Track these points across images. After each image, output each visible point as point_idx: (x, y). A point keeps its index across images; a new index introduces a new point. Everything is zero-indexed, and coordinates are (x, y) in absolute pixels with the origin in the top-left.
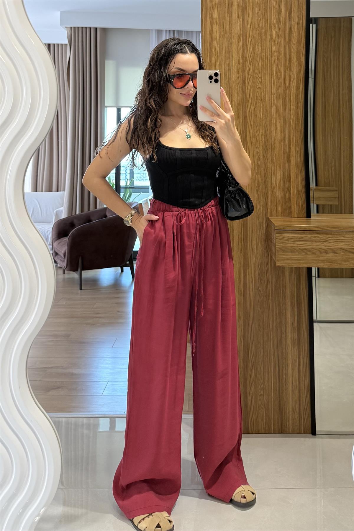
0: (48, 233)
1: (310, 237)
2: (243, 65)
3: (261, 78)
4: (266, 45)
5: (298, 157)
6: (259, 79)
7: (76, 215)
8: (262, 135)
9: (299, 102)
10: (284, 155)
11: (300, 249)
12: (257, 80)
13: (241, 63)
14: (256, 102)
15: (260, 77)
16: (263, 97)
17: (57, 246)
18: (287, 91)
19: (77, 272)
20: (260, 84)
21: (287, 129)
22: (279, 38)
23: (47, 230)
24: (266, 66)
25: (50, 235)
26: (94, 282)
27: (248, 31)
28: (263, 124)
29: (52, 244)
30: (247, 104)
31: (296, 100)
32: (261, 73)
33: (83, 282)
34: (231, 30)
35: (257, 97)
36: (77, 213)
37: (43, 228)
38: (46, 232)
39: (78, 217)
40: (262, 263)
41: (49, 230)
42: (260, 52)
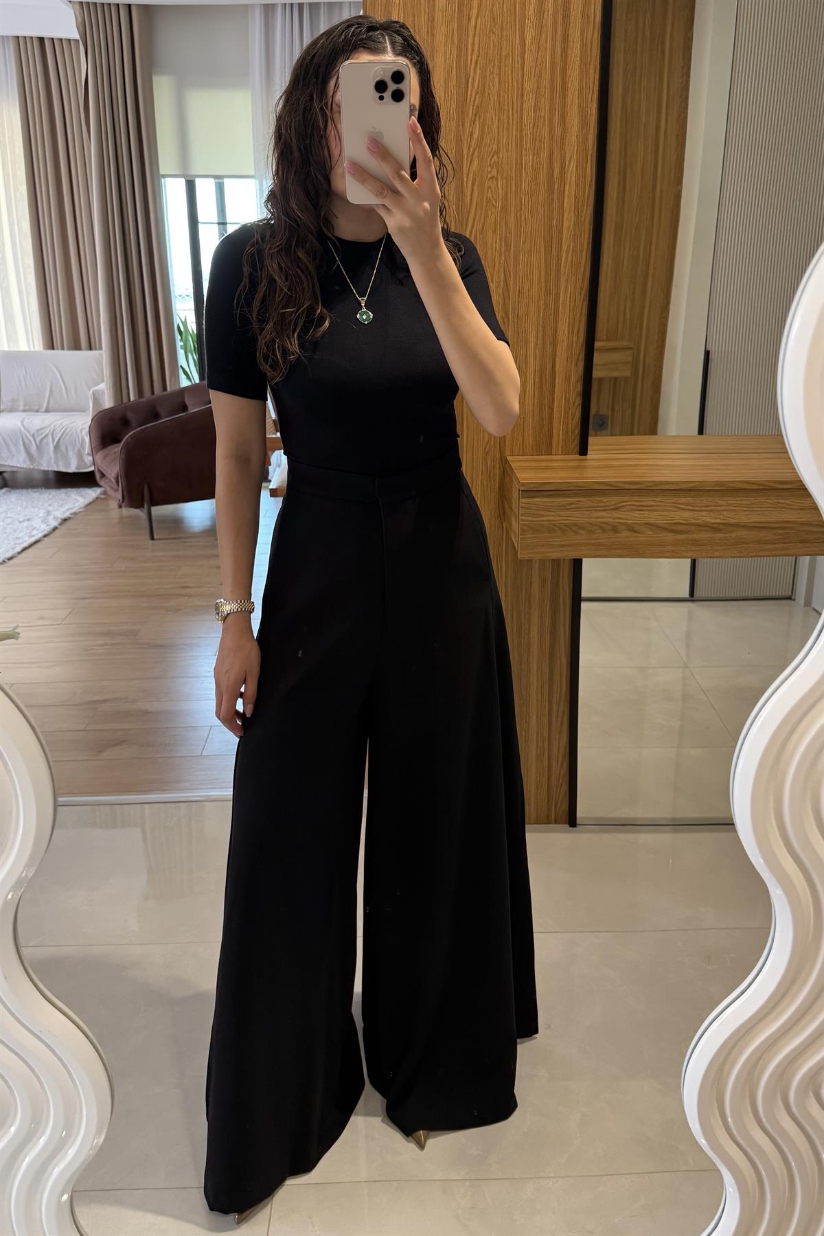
0: (84, 432)
2: (459, 122)
3: (497, 152)
4: (510, 72)
5: (573, 333)
6: (493, 156)
7: (130, 403)
8: (498, 286)
9: (582, 212)
10: (544, 332)
11: (565, 525)
12: (489, 160)
13: (454, 118)
14: (486, 212)
15: (494, 153)
16: (502, 198)
17: (102, 463)
18: (556, 187)
19: (142, 509)
20: (495, 169)
21: (553, 274)
22: (540, 53)
23: (80, 428)
24: (508, 123)
27: (471, 35)
28: (500, 263)
29: (92, 454)
30: (467, 215)
31: (576, 207)
32: (498, 142)
34: (433, 35)
35: (488, 201)
36: (132, 398)
37: (74, 424)
38: (79, 432)
39: (134, 407)
41: (84, 426)
42: (495, 90)
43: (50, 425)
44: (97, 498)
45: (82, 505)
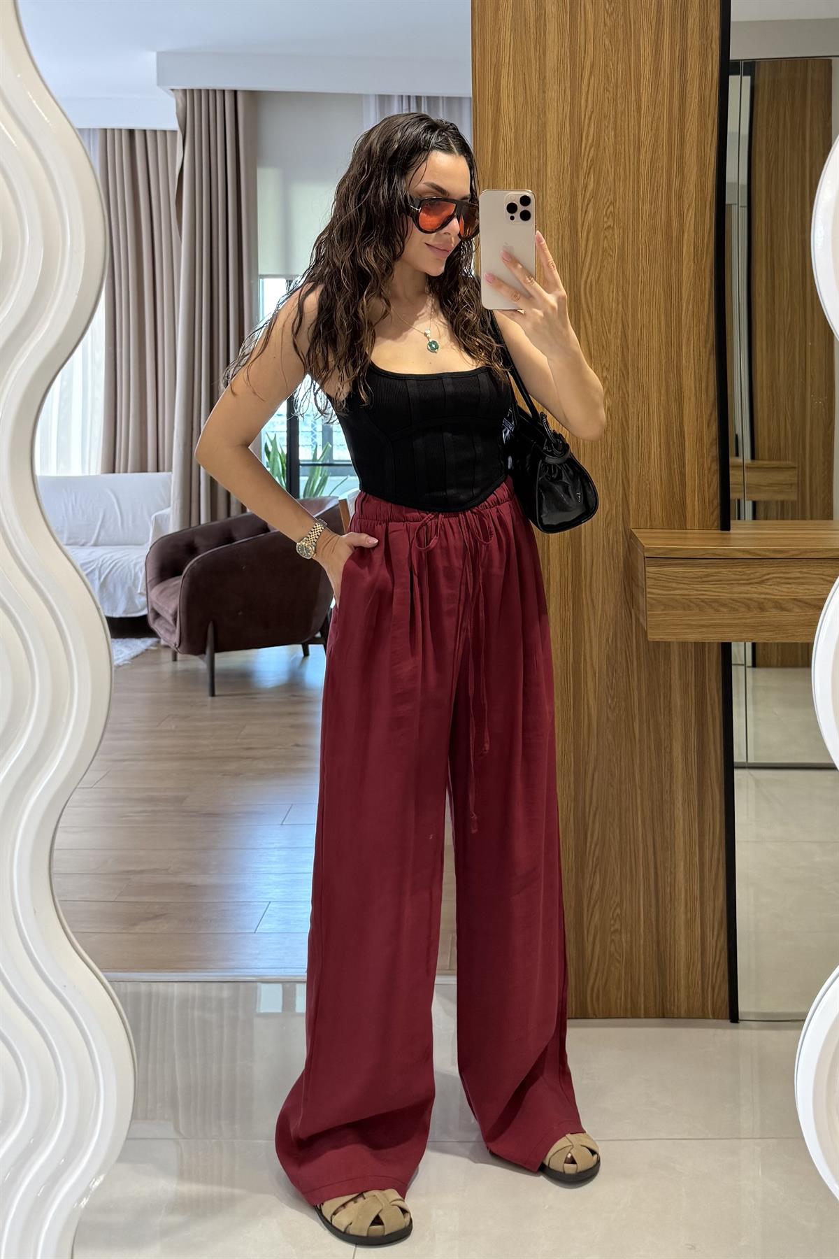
0: (138, 568)
1: (726, 573)
2: (573, 175)
4: (626, 126)
5: (700, 390)
6: (609, 206)
7: (199, 527)
8: (616, 338)
9: (702, 259)
10: (667, 385)
11: (703, 601)
12: (605, 210)
13: (568, 171)
14: (602, 261)
15: (611, 203)
16: (619, 248)
17: (157, 598)
18: (674, 235)
19: (203, 655)
20: (611, 219)
21: (674, 324)
22: (657, 109)
23: (134, 562)
24: (625, 174)
25: (141, 572)
26: (244, 679)
27: (584, 95)
28: (617, 313)
29: (145, 593)
30: (583, 264)
31: (696, 254)
32: (615, 194)
33: (216, 680)
34: (544, 92)
35: (604, 250)
36: (203, 521)
37: (127, 558)
38: (132, 566)
39: (204, 532)
40: (615, 634)
41: (140, 560)
42: (611, 143)
43: (98, 559)
44: (147, 650)
45: (128, 657)
